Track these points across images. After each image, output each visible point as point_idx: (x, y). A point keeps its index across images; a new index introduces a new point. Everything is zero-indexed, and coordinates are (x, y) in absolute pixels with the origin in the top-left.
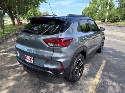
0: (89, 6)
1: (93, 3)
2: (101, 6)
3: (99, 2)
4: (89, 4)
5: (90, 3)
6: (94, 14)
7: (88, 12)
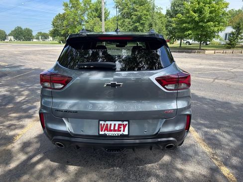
0: (64, 12)
1: (71, 5)
2: (87, 12)
3: (82, 5)
4: (64, 8)
5: (66, 5)
6: (78, 27)
7: (65, 23)
